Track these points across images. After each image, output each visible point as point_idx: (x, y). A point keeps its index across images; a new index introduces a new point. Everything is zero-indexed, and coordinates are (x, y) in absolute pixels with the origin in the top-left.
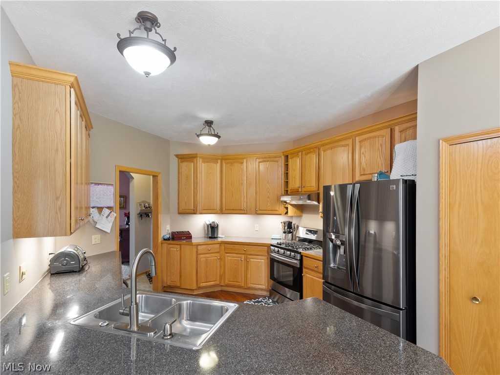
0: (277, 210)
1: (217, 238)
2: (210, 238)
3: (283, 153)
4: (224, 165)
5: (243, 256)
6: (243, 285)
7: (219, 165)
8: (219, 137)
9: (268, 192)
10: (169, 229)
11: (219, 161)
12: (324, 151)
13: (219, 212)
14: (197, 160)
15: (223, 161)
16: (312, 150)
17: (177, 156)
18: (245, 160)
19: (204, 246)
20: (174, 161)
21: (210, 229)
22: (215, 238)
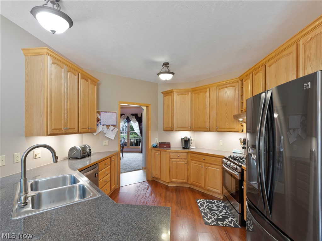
0: (235, 128)
1: (189, 148)
2: (184, 148)
3: (239, 78)
4: (193, 95)
5: (203, 164)
6: (203, 186)
7: (189, 95)
8: (173, 74)
9: (227, 113)
10: (157, 140)
11: (190, 93)
12: (270, 66)
13: (190, 129)
14: (173, 94)
15: (193, 92)
16: (259, 69)
17: (162, 93)
18: (208, 90)
19: (175, 153)
20: (161, 96)
21: (183, 142)
22: (186, 148)
